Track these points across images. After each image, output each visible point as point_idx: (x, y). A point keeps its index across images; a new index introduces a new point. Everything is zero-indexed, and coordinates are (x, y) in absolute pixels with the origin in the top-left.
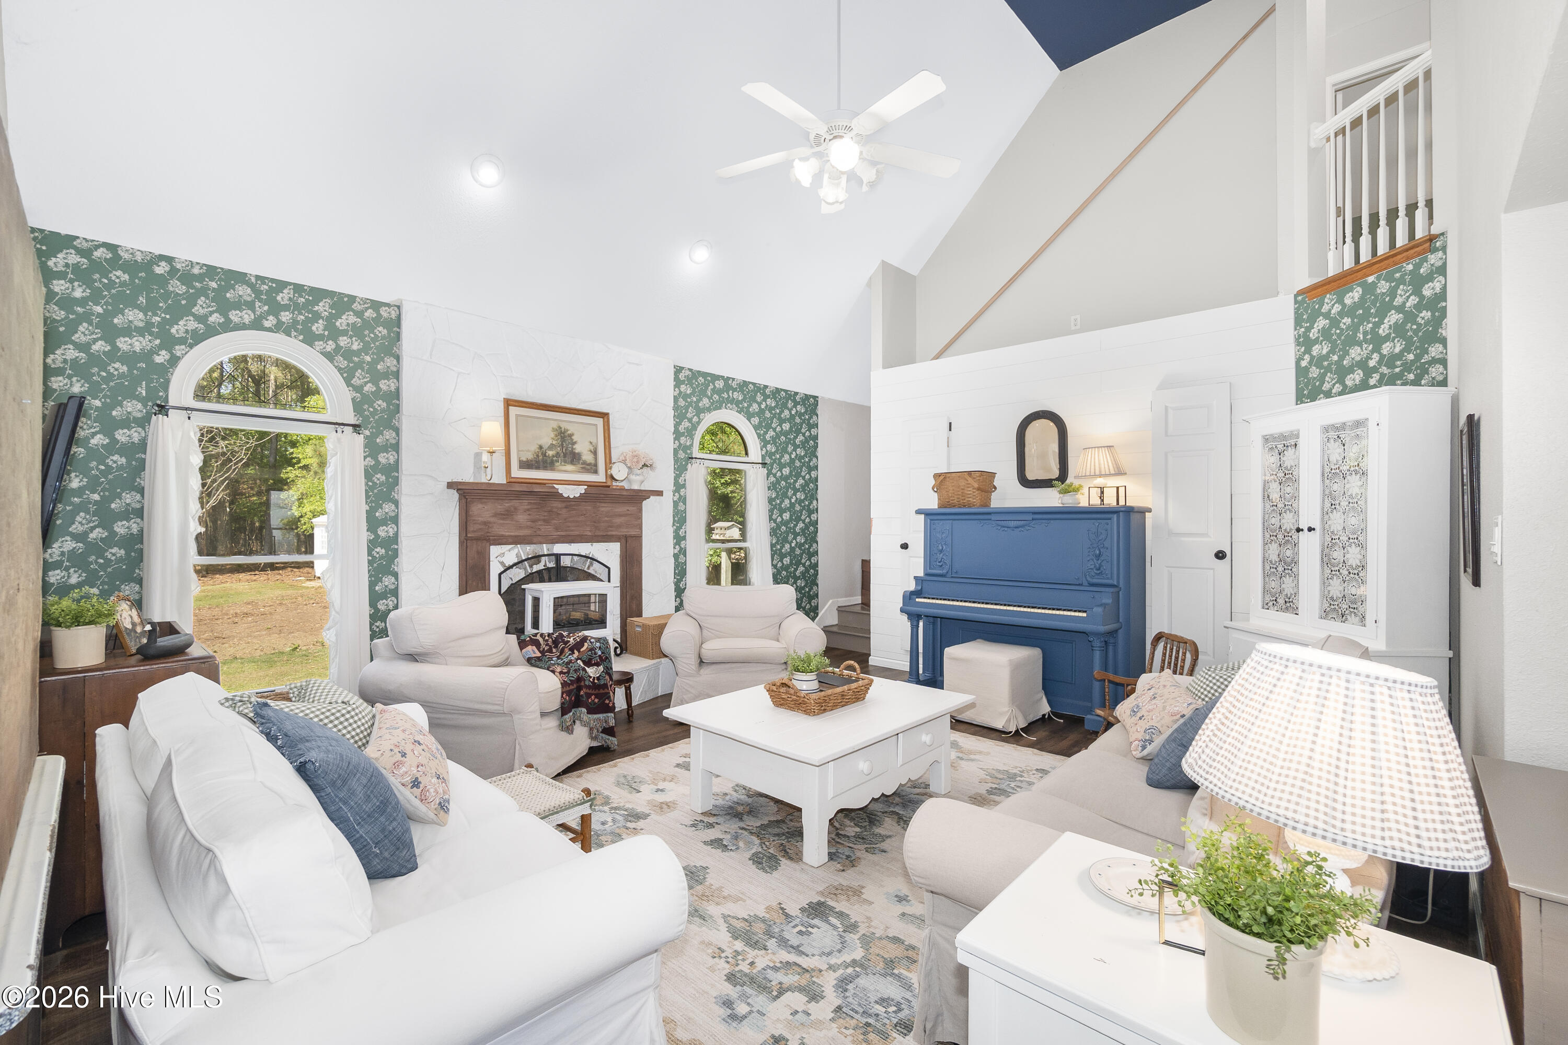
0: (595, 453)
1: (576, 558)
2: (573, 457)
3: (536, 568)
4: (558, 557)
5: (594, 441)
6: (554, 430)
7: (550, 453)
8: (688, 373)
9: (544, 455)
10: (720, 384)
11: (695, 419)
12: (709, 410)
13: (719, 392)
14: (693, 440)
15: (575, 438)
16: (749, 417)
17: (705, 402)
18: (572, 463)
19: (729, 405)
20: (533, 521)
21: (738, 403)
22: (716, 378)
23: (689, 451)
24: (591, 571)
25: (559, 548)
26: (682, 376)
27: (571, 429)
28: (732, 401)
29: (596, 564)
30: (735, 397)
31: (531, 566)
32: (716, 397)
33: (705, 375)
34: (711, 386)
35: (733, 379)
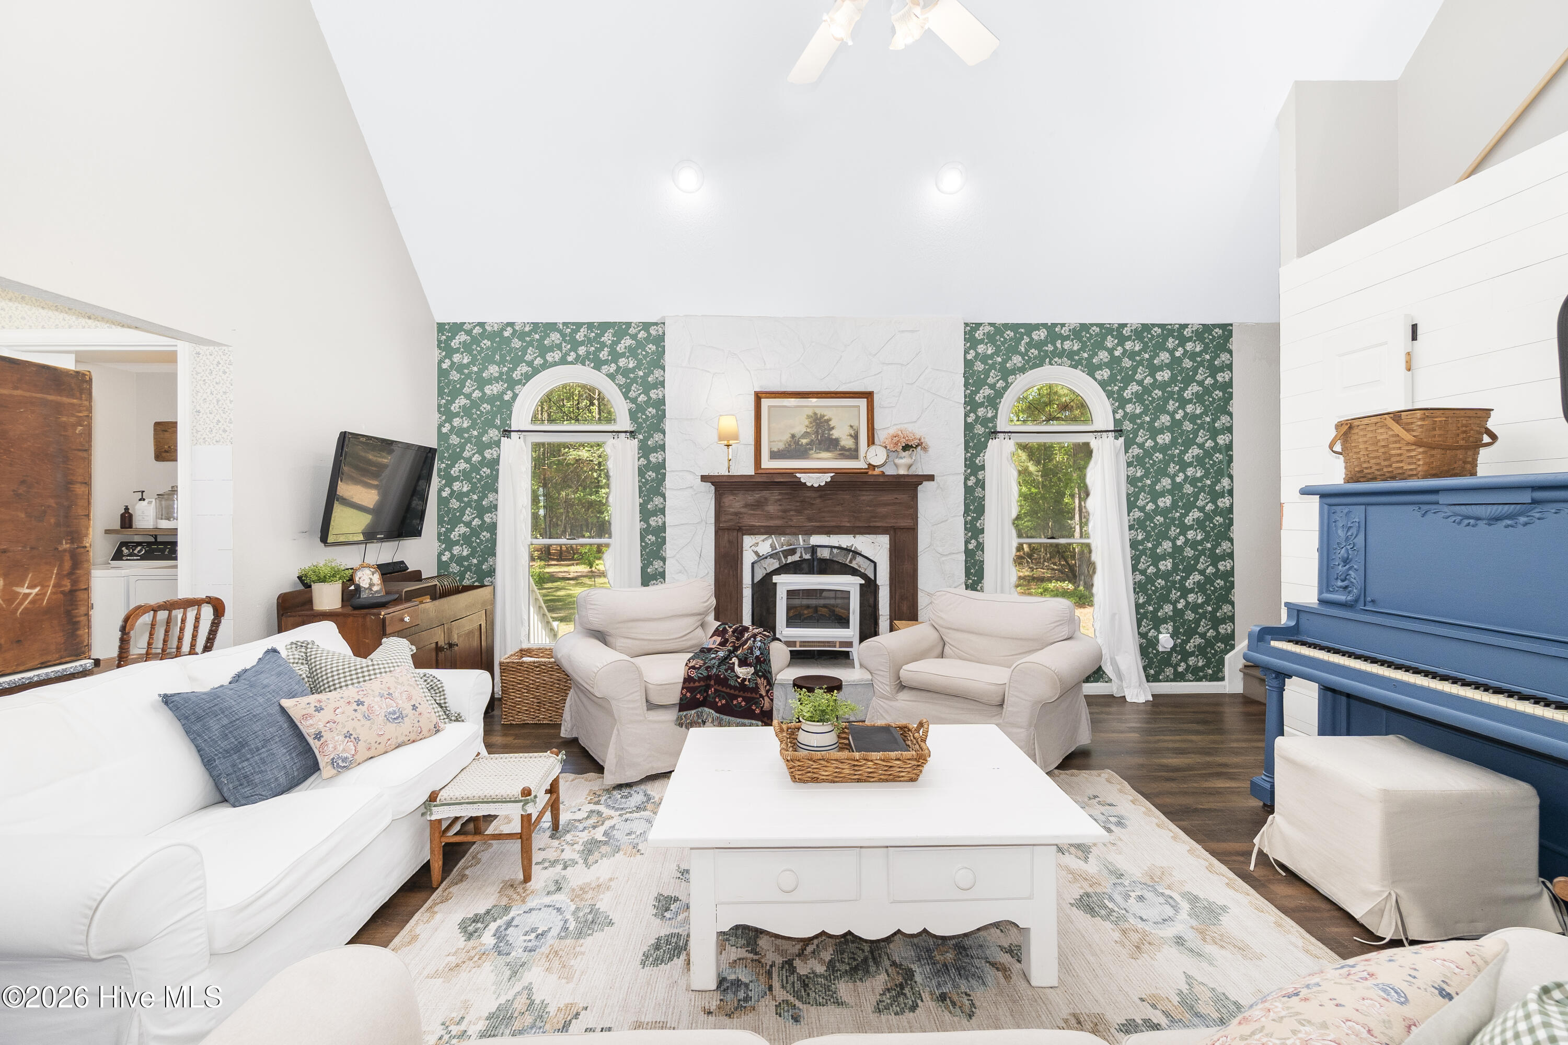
0: (856, 437)
1: (835, 551)
2: (831, 444)
3: (790, 559)
4: (813, 549)
5: (855, 424)
6: (808, 417)
7: (804, 441)
8: (988, 329)
9: (797, 443)
10: (1041, 334)
11: (1001, 384)
12: (1023, 370)
13: (1039, 345)
14: (997, 410)
15: (832, 423)
16: (1091, 370)
17: (1017, 360)
18: (827, 450)
19: (1057, 359)
20: (785, 511)
21: (1070, 355)
22: (1031, 328)
23: (990, 425)
24: (854, 565)
25: (816, 540)
26: (979, 335)
27: (828, 414)
28: (1061, 354)
29: (859, 559)
30: (1066, 347)
31: (786, 557)
32: (1034, 352)
33: (1015, 327)
34: (1026, 339)
35: (1063, 325)
